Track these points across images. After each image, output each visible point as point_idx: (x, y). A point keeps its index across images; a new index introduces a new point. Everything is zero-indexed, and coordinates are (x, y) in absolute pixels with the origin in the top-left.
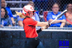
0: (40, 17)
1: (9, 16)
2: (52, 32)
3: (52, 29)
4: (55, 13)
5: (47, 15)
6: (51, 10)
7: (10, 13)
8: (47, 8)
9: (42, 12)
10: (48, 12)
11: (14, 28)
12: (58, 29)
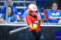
0: (41, 15)
1: (15, 13)
2: (51, 27)
3: (52, 24)
4: (54, 11)
5: (47, 13)
6: (51, 9)
7: (15, 11)
8: (47, 7)
9: (43, 10)
10: (48, 10)
11: (19, 24)
12: (56, 24)
